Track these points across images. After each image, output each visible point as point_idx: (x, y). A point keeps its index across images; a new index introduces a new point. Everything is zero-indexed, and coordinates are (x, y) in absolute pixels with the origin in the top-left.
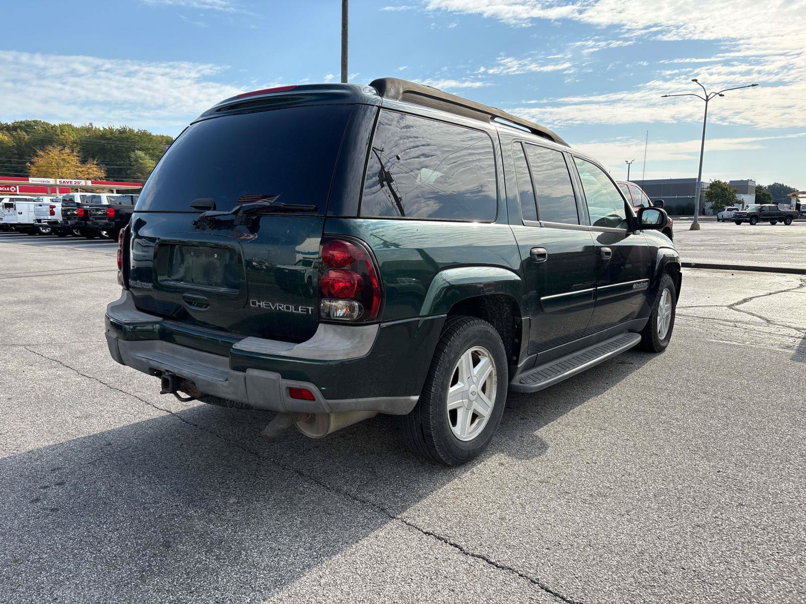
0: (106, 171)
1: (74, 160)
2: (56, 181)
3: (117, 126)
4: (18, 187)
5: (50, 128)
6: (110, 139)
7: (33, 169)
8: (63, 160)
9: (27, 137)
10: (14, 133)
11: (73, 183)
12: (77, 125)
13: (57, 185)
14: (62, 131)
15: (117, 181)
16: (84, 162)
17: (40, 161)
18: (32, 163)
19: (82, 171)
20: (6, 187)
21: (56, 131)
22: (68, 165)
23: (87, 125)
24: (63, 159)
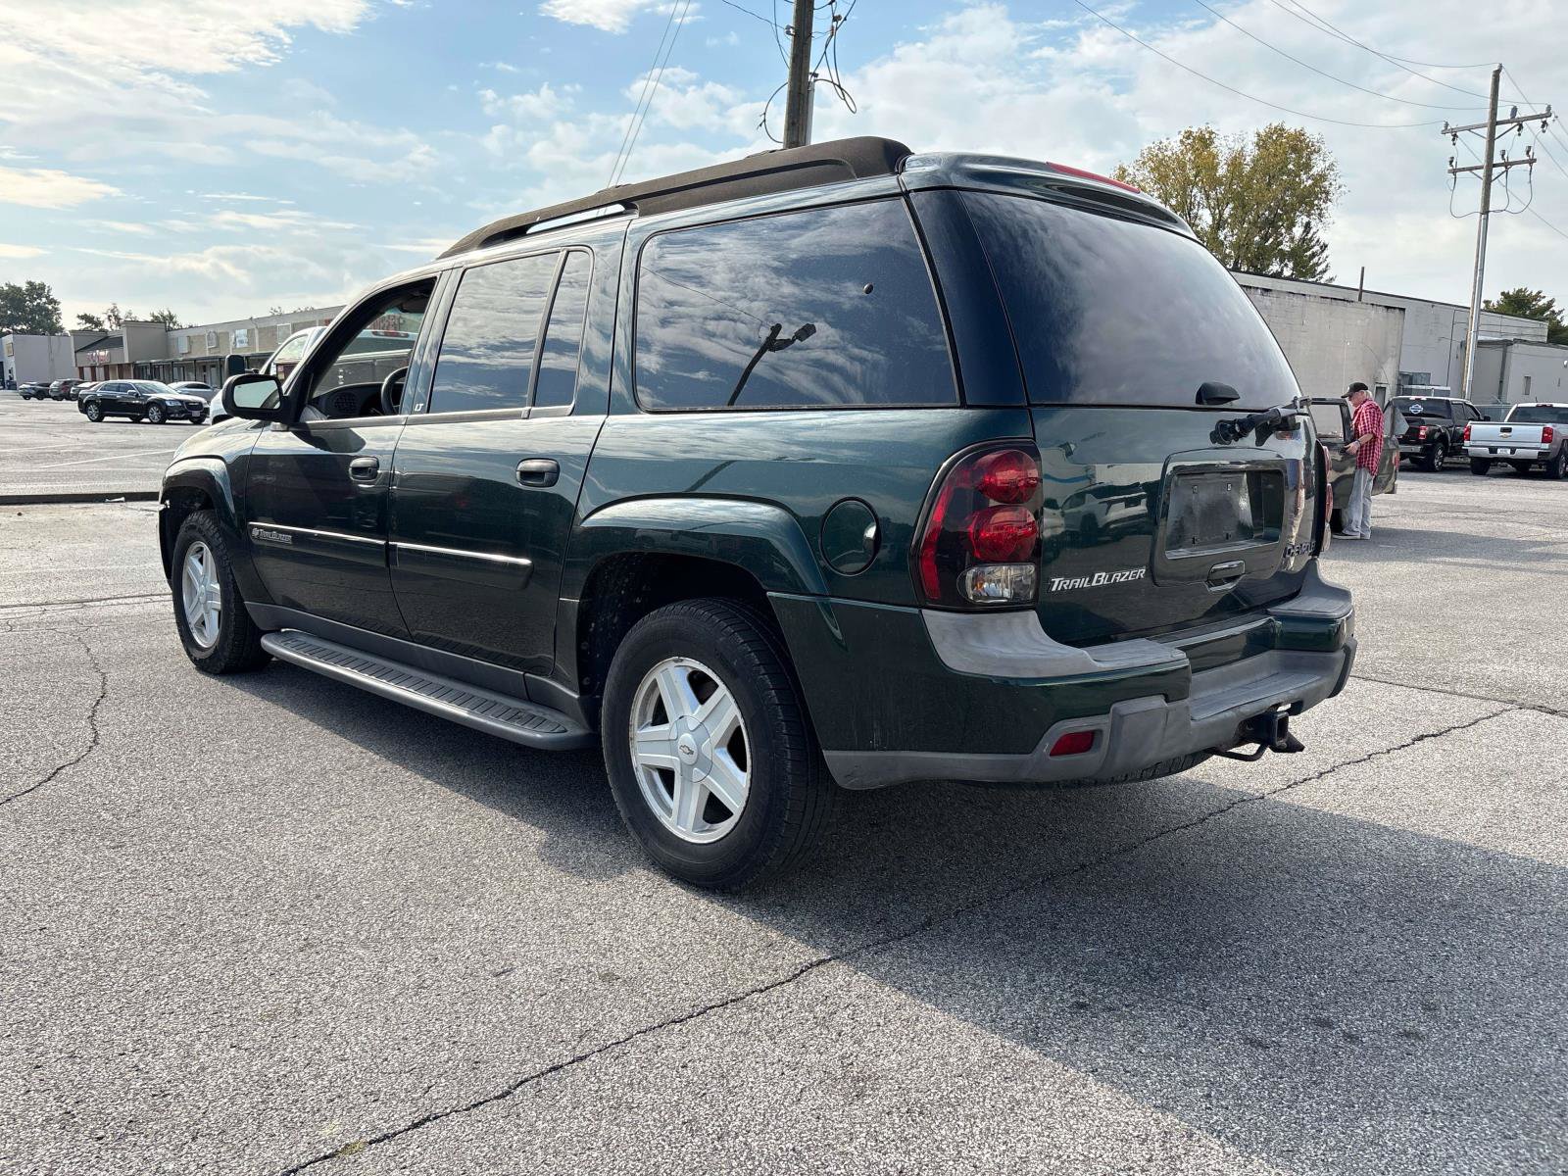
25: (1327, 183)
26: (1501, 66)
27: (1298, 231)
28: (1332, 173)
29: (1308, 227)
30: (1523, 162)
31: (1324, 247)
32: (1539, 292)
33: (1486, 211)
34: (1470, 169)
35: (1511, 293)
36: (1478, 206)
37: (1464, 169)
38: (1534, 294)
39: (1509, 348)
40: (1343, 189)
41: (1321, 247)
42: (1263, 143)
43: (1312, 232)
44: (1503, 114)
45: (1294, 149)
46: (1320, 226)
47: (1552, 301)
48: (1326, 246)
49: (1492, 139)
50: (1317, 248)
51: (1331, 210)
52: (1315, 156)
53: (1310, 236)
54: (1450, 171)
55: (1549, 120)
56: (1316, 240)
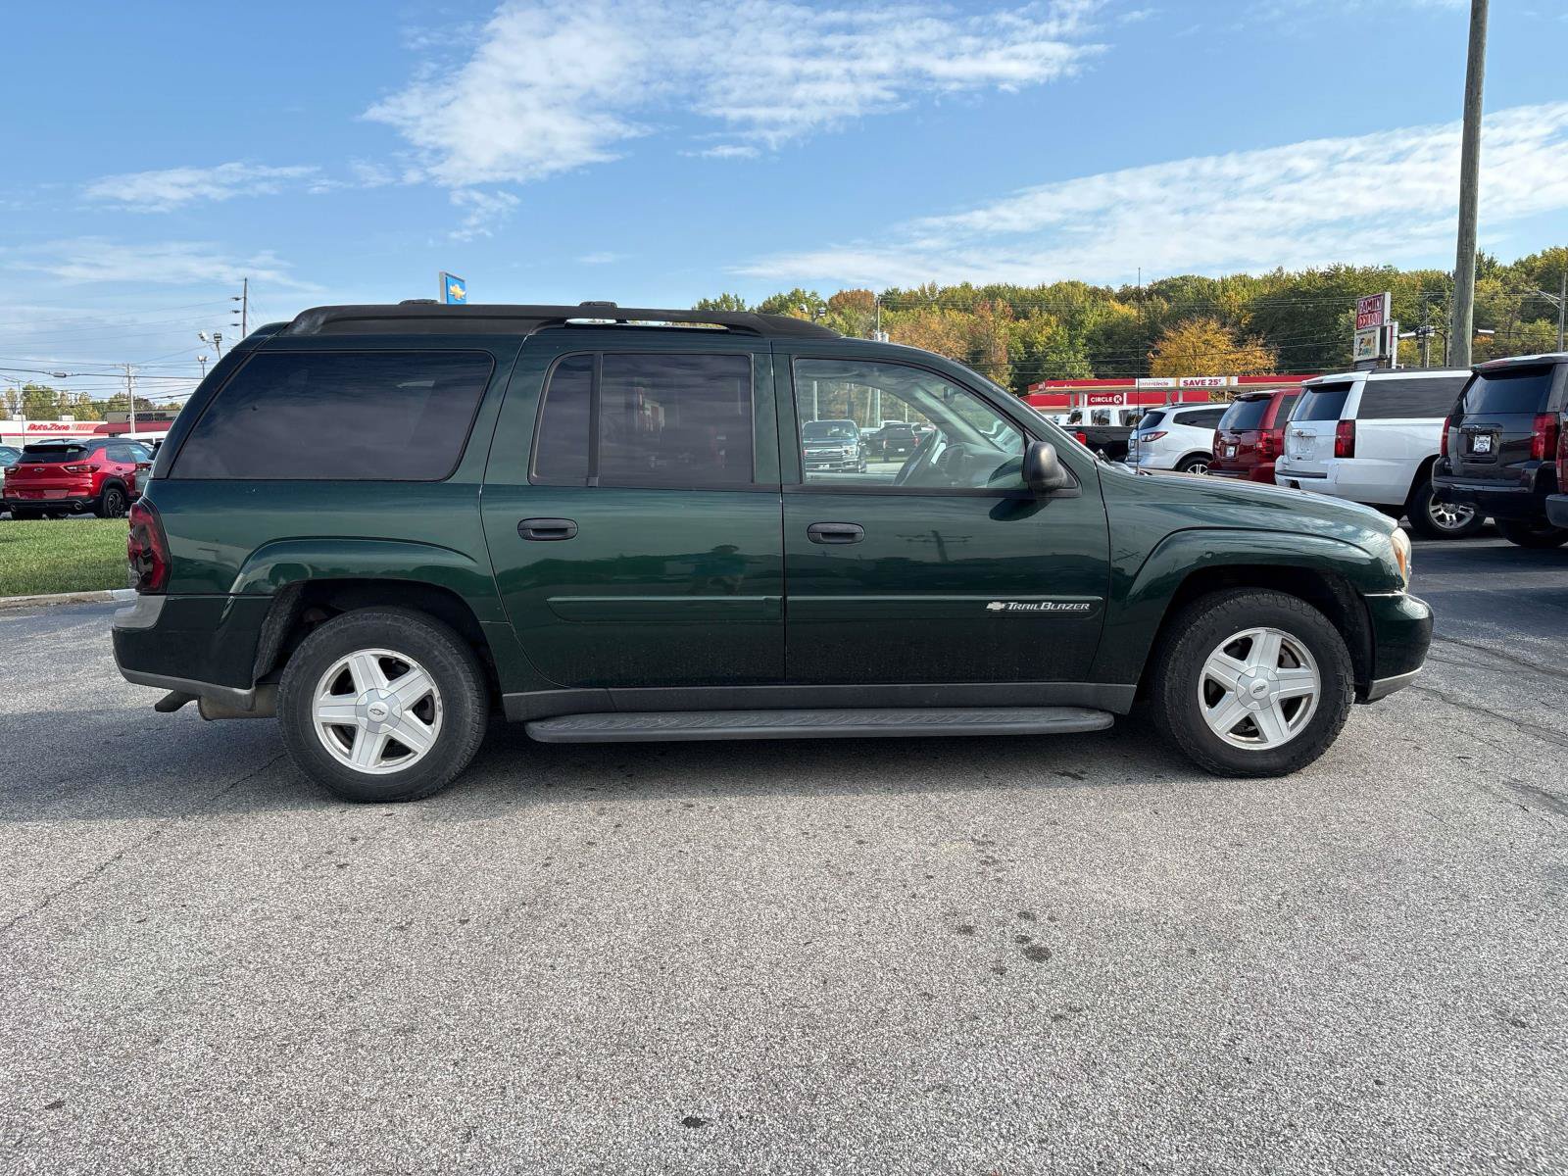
0: (1280, 356)
1: (1223, 341)
2: (1178, 382)
3: (1323, 267)
4: (1125, 394)
5: (1206, 287)
6: (1305, 294)
7: (1158, 364)
8: (1206, 342)
9: (1166, 306)
10: (1148, 303)
11: (1207, 383)
12: (1256, 274)
13: (1180, 389)
14: (1225, 289)
15: (1297, 373)
16: (1240, 342)
17: (1169, 348)
18: (1156, 353)
19: (1237, 360)
20: (1108, 395)
21: (1214, 291)
22: (1214, 351)
23: (1274, 271)
24: (1207, 340)
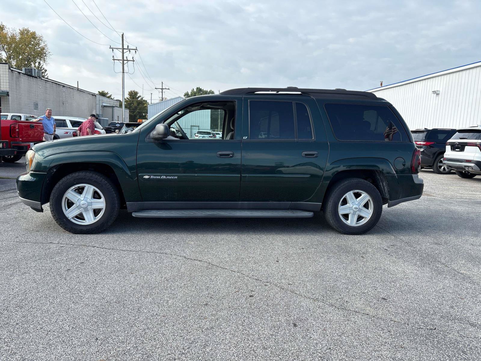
25: (45, 51)
26: (123, 33)
27: (37, 64)
28: (46, 47)
29: (39, 63)
30: (132, 61)
31: (46, 71)
32: (108, 92)
33: (123, 72)
34: (118, 60)
35: (101, 92)
36: (122, 71)
37: (116, 60)
38: (106, 93)
39: (114, 108)
40: (50, 53)
41: (45, 71)
42: (22, 33)
43: (41, 65)
44: (125, 47)
45: (33, 38)
46: (44, 64)
47: (111, 95)
48: (46, 70)
49: (123, 53)
50: (43, 71)
51: (47, 59)
52: (41, 41)
53: (40, 66)
54: (113, 60)
55: (136, 51)
56: (43, 68)
